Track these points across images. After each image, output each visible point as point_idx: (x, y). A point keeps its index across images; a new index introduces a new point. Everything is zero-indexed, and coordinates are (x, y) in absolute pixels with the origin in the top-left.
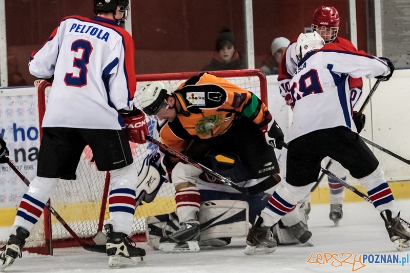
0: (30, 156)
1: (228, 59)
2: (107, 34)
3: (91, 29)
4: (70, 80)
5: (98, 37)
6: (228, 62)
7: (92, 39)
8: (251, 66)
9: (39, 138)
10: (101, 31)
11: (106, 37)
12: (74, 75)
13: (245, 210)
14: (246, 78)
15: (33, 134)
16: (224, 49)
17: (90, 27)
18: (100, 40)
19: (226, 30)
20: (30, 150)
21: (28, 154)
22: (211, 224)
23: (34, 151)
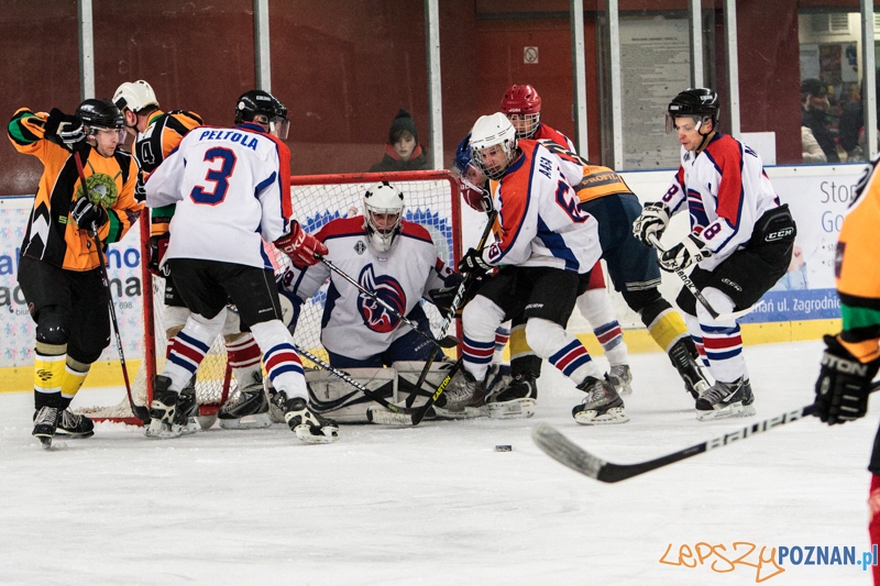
0: (128, 289)
1: (406, 156)
2: (255, 140)
3: (231, 135)
4: (199, 196)
5: (243, 143)
6: (407, 159)
7: (236, 147)
8: (439, 166)
9: (140, 264)
10: (246, 137)
11: (254, 144)
12: (205, 191)
13: (392, 381)
14: (432, 182)
15: (132, 258)
16: (401, 142)
17: (229, 133)
18: (246, 147)
19: (403, 115)
20: (128, 282)
21: (124, 286)
22: (345, 403)
23: (133, 283)
